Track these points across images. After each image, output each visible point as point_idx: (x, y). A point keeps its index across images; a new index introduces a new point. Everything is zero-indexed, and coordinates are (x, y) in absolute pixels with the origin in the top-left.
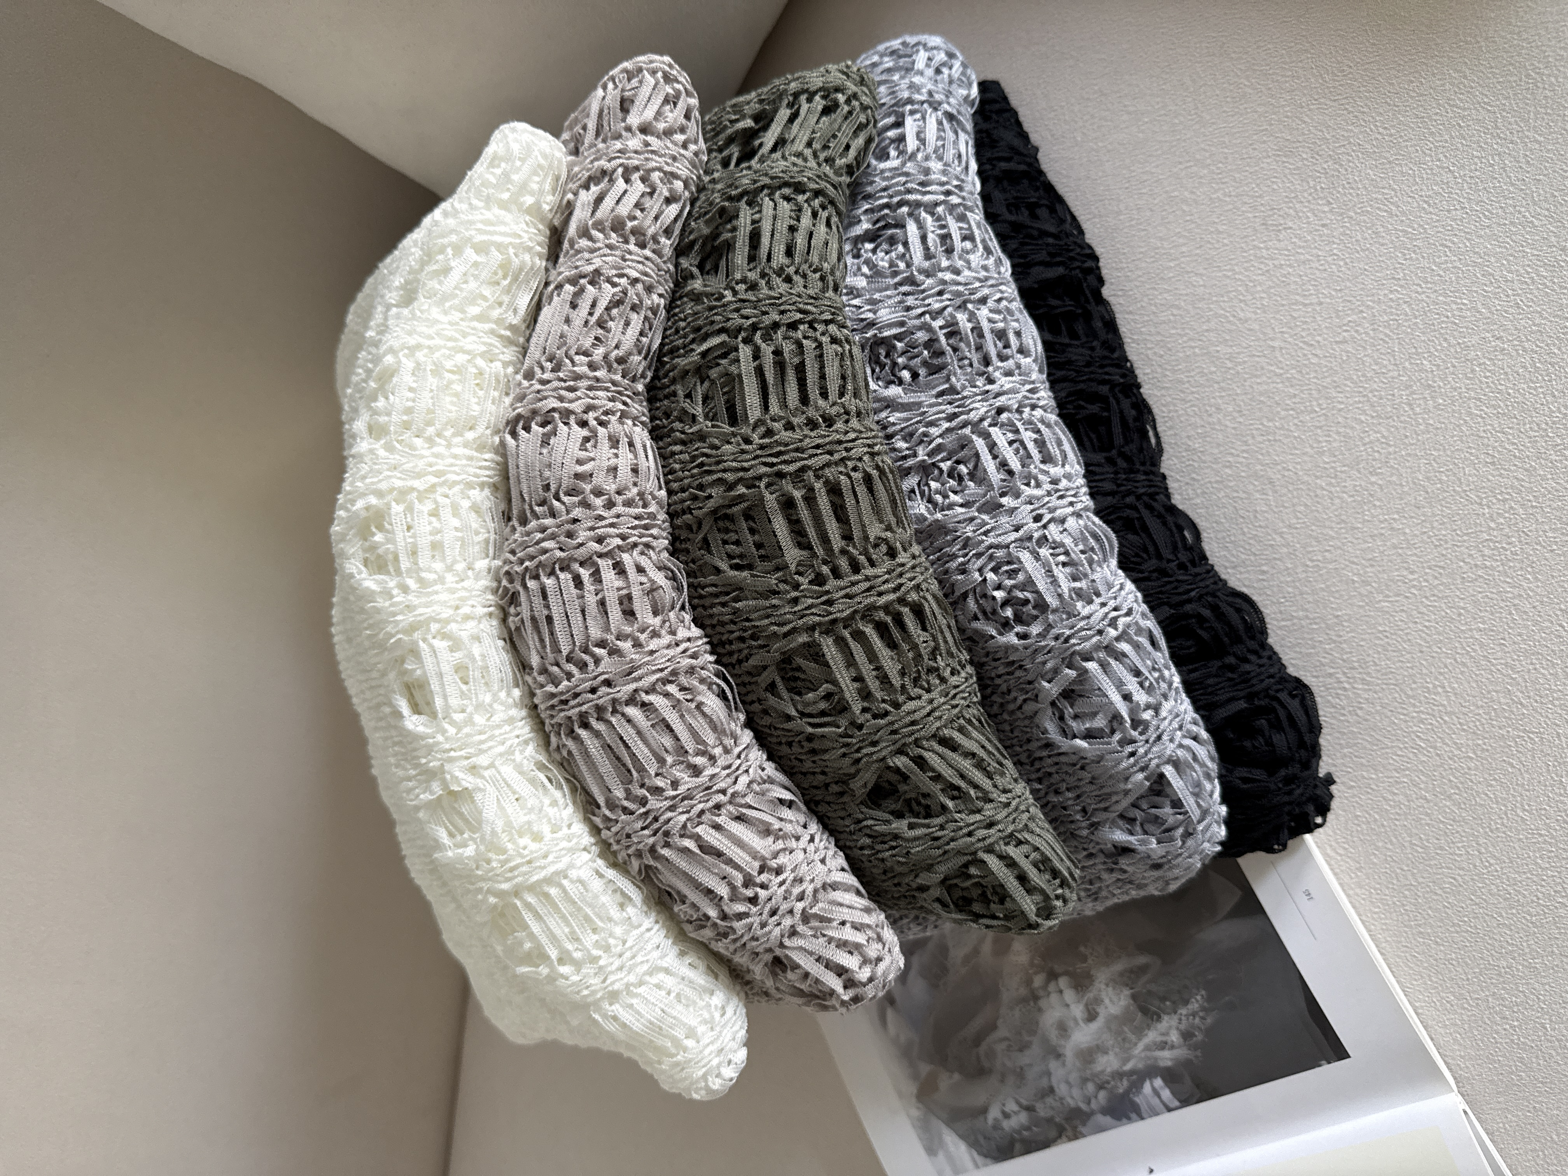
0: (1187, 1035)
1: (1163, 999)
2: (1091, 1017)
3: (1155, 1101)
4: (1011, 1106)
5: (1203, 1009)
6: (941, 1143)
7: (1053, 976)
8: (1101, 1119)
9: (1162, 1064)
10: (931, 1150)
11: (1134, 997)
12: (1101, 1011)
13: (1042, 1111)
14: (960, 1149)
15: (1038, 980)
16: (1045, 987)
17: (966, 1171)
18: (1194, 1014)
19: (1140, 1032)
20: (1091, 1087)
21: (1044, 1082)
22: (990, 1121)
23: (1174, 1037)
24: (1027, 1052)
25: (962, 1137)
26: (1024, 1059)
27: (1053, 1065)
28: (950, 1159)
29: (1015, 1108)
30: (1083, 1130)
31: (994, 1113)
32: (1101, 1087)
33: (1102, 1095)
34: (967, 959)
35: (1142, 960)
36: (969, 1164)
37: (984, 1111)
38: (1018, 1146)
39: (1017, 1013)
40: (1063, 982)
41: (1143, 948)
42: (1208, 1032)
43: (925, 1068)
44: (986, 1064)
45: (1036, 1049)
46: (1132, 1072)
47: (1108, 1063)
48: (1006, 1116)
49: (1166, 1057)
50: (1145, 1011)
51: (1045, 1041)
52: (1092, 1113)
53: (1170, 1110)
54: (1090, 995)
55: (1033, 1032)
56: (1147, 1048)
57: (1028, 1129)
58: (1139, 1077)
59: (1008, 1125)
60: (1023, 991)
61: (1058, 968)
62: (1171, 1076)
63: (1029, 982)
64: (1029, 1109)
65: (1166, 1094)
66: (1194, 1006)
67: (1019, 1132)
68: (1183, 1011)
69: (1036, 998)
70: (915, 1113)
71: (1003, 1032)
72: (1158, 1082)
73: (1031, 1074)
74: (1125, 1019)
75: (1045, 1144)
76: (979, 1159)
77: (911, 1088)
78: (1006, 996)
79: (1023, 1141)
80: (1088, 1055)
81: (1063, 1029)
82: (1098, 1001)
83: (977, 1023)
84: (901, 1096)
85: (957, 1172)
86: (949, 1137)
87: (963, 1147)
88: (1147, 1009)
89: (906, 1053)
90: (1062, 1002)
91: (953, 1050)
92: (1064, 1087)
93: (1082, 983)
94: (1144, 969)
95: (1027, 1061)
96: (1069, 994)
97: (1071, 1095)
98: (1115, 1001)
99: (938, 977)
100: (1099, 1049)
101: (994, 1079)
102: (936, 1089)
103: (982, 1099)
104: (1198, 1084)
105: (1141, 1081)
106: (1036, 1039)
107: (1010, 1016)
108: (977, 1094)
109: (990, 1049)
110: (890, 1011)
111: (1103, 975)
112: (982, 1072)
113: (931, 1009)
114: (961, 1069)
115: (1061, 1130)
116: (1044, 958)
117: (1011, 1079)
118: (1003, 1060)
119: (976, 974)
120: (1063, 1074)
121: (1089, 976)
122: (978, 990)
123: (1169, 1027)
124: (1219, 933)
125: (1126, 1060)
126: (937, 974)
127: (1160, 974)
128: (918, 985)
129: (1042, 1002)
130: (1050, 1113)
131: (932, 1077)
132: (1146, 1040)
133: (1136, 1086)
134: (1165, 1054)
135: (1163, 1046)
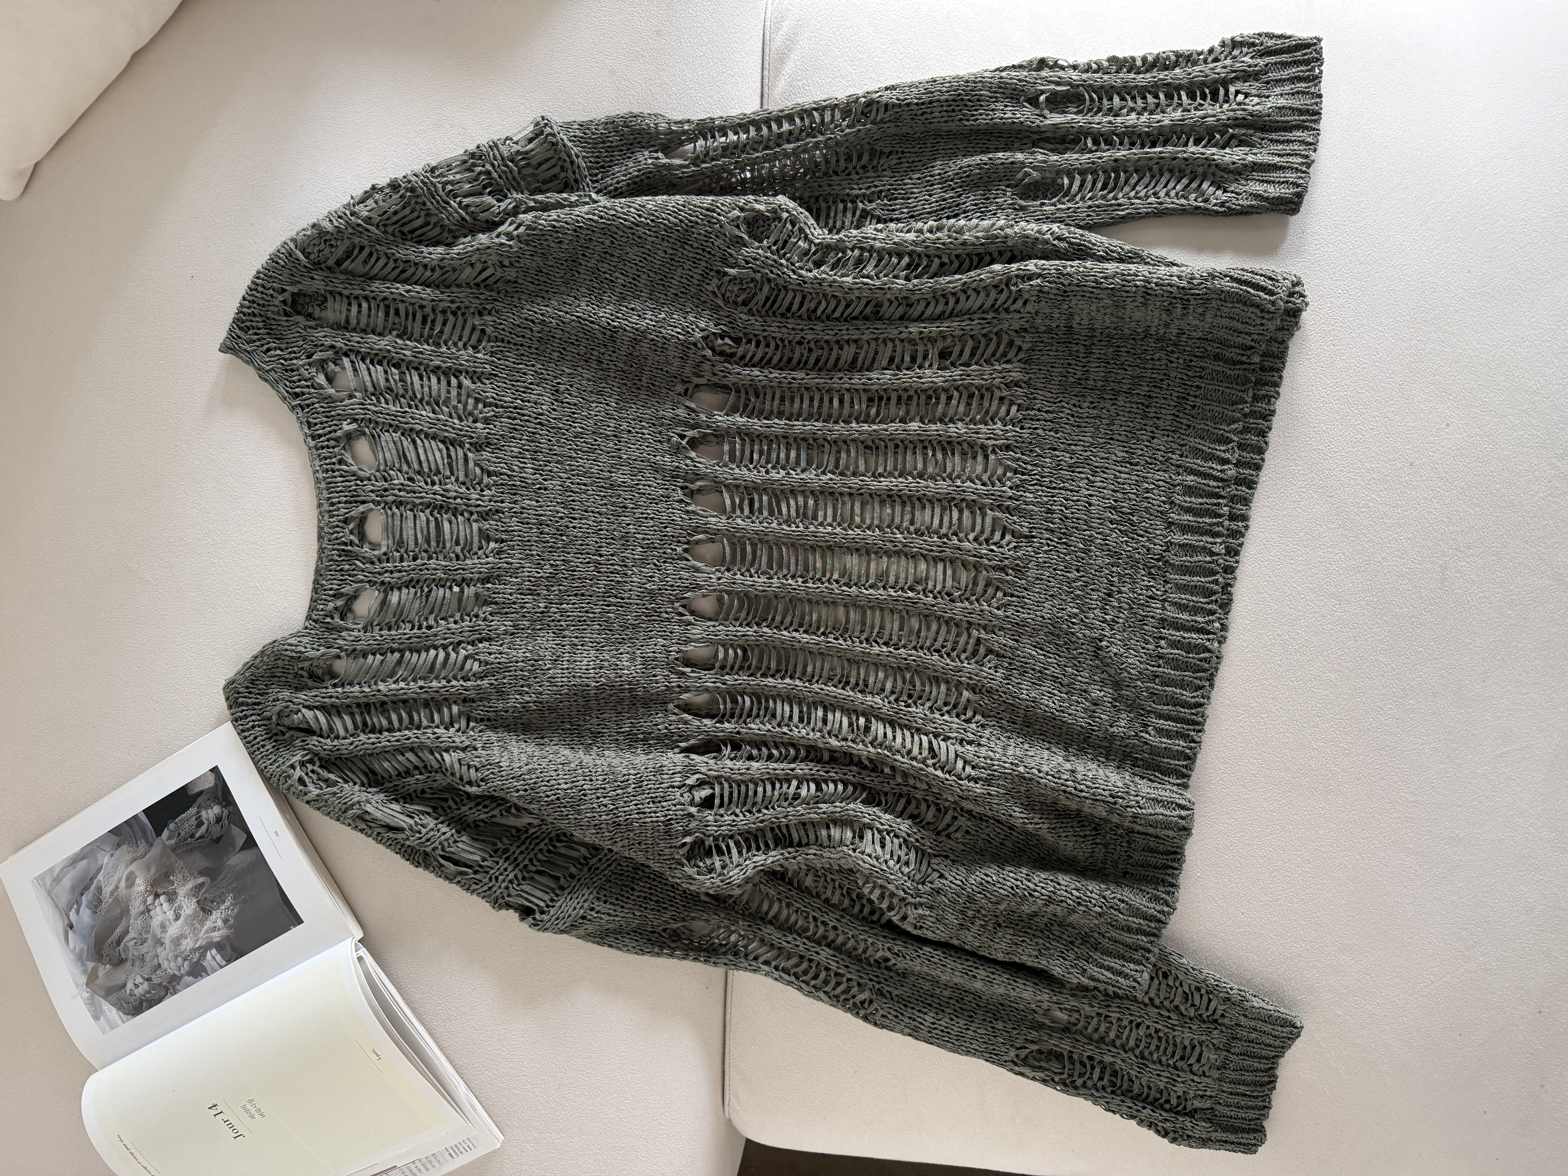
0: (225, 921)
1: (213, 901)
2: (177, 918)
3: (214, 963)
4: (139, 980)
5: (232, 904)
6: (102, 1012)
7: (157, 896)
8: (187, 979)
9: (215, 940)
10: (96, 1018)
11: (198, 902)
12: (182, 913)
13: (156, 980)
14: (111, 1011)
15: (150, 899)
16: (153, 904)
17: (117, 1026)
18: (228, 908)
19: (202, 922)
20: (180, 960)
21: (155, 962)
22: (128, 992)
23: (220, 923)
24: (145, 945)
25: (112, 1005)
26: (144, 949)
27: (159, 950)
28: (108, 1020)
29: (141, 980)
30: (179, 987)
31: (130, 986)
32: (185, 960)
33: (186, 963)
34: (112, 893)
35: (201, 880)
36: (119, 1022)
37: (124, 986)
38: (144, 1004)
39: (139, 921)
40: (162, 898)
41: (201, 873)
42: (235, 917)
43: (90, 965)
44: (124, 956)
46: (200, 948)
47: (188, 944)
48: (136, 986)
49: (217, 936)
50: (203, 910)
51: (154, 936)
52: (182, 976)
53: (221, 967)
54: (176, 905)
55: (148, 932)
56: (206, 932)
57: (149, 992)
58: (203, 950)
59: (138, 992)
60: (142, 908)
61: (160, 891)
62: (219, 947)
63: (145, 901)
64: (149, 980)
65: (218, 958)
66: (227, 903)
67: (144, 995)
68: (223, 907)
69: (149, 911)
70: (85, 995)
71: (132, 935)
72: (214, 951)
73: (148, 958)
74: (194, 916)
75: (160, 1000)
76: (124, 1017)
77: (83, 980)
78: (134, 912)
79: (147, 1001)
80: (177, 941)
81: (163, 927)
82: (180, 907)
83: (119, 930)
84: (77, 985)
85: (112, 1028)
86: (106, 1007)
87: (114, 1010)
88: (205, 909)
89: (80, 958)
90: (162, 911)
91: (106, 951)
92: (166, 963)
93: (172, 898)
94: (202, 885)
95: (146, 950)
96: (166, 906)
97: (170, 967)
98: (189, 906)
99: (96, 907)
100: (182, 936)
101: (128, 965)
102: (97, 977)
103: (123, 978)
104: (234, 949)
105: (205, 952)
106: (150, 936)
107: (135, 924)
108: (120, 975)
109: (125, 945)
110: (70, 933)
111: (182, 891)
112: (122, 961)
113: (93, 927)
114: (110, 962)
115: (167, 990)
116: (152, 886)
117: (137, 963)
118: (133, 952)
119: (117, 901)
120: (165, 955)
121: (175, 893)
122: (118, 911)
123: (216, 918)
124: (237, 860)
125: (196, 941)
126: (96, 905)
127: (210, 887)
128: (86, 914)
129: (152, 913)
130: (160, 980)
131: (95, 969)
132: (206, 927)
133: (203, 956)
134: (216, 934)
135: (214, 929)
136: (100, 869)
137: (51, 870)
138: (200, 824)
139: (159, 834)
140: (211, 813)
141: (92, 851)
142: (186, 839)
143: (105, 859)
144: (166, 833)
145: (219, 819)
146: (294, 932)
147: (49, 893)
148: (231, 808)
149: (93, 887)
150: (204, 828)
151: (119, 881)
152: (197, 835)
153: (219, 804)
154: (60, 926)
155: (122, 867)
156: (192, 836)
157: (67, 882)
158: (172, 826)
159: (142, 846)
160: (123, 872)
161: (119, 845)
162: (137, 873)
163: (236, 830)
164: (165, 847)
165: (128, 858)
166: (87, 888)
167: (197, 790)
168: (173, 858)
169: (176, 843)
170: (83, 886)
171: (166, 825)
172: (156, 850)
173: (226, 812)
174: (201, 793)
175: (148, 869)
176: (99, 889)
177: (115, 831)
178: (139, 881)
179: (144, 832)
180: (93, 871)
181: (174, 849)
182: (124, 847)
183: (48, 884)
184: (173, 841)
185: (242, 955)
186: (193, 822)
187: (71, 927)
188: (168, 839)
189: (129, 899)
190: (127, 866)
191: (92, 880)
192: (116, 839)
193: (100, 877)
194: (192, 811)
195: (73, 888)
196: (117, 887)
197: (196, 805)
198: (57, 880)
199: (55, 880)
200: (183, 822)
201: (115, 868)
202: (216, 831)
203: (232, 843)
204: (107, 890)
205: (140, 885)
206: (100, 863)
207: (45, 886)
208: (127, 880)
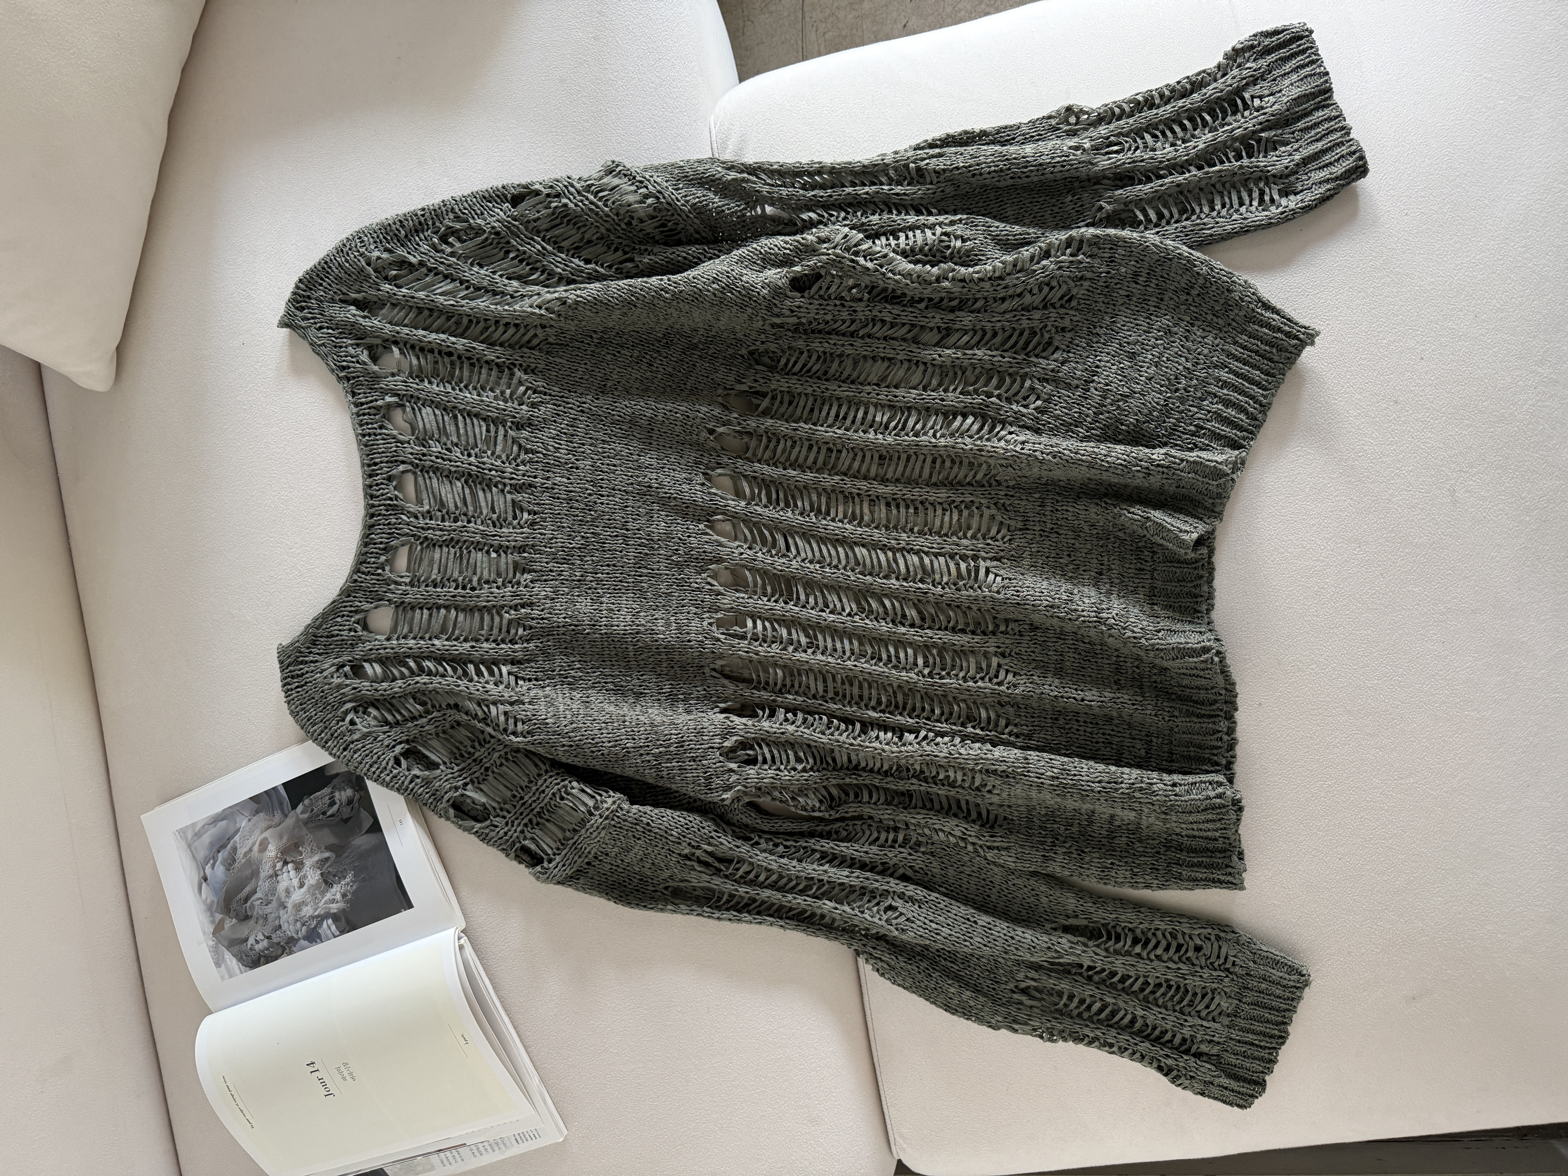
0: (344, 895)
1: (335, 876)
2: (301, 885)
3: (328, 932)
4: (260, 937)
5: (352, 881)
7: (286, 863)
8: (303, 943)
9: (332, 911)
10: (218, 964)
11: (322, 874)
12: (306, 881)
13: (275, 940)
14: (232, 961)
15: (279, 865)
19: (323, 894)
20: (299, 924)
21: (277, 922)
23: (338, 896)
26: (268, 909)
27: (282, 912)
28: (228, 969)
30: (294, 949)
31: (251, 941)
32: (303, 925)
34: (246, 854)
35: (327, 854)
36: (238, 972)
37: (246, 940)
38: (262, 959)
40: (290, 866)
41: (328, 848)
42: (354, 893)
43: (219, 916)
44: (249, 913)
45: (274, 904)
46: (318, 916)
47: (308, 911)
48: (257, 942)
49: (334, 908)
50: (326, 882)
51: (279, 899)
52: (299, 939)
53: (335, 937)
56: (326, 903)
57: (268, 949)
58: (321, 918)
59: (259, 947)
61: (289, 859)
62: (336, 918)
63: (274, 866)
64: (269, 938)
65: (333, 928)
66: (348, 880)
69: (277, 875)
70: (211, 943)
71: (259, 895)
72: (330, 921)
73: (271, 918)
74: (317, 886)
75: (276, 958)
77: (211, 929)
78: (263, 875)
81: (288, 892)
82: (305, 877)
83: (247, 889)
84: (204, 933)
85: (231, 977)
86: (228, 956)
87: (234, 961)
88: (327, 881)
89: (210, 909)
90: (288, 878)
91: (234, 905)
92: (286, 924)
93: (299, 866)
94: (327, 859)
95: (269, 910)
96: (292, 873)
97: (289, 929)
98: (313, 877)
99: (230, 865)
100: (303, 903)
101: (252, 922)
102: (223, 928)
103: (246, 933)
104: (348, 922)
105: (322, 920)
106: (275, 898)
107: (263, 886)
108: (243, 930)
109: (252, 904)
110: (204, 885)
111: (309, 862)
112: (247, 918)
113: (225, 883)
114: (237, 916)
115: (284, 949)
116: (282, 853)
117: (261, 921)
118: (258, 911)
119: (249, 862)
120: (286, 918)
121: (302, 863)
122: (248, 872)
123: (336, 891)
124: (362, 841)
125: (316, 910)
126: (230, 863)
127: (335, 862)
128: (220, 869)
129: (279, 878)
130: (279, 940)
131: (222, 921)
132: (326, 898)
133: (320, 924)
134: (334, 905)
135: (333, 901)
136: (237, 831)
137: (194, 825)
138: (332, 804)
139: (294, 807)
140: (344, 795)
141: (232, 814)
142: (318, 816)
143: (243, 823)
144: (300, 807)
145: (350, 802)
146: (405, 914)
147: (189, 846)
148: (362, 793)
149: (229, 847)
150: (336, 807)
151: (253, 845)
152: (329, 813)
153: (352, 787)
154: (196, 878)
155: (257, 832)
156: (324, 813)
157: (206, 839)
158: (307, 802)
159: (278, 816)
160: (257, 837)
161: (257, 812)
162: (271, 840)
163: (364, 814)
164: (298, 820)
165: (264, 825)
166: (223, 846)
167: (334, 772)
168: (305, 831)
169: (309, 818)
170: (221, 844)
171: (301, 800)
172: (290, 821)
173: (357, 796)
174: (337, 775)
175: (281, 837)
176: (235, 849)
177: (255, 799)
178: (270, 847)
179: (281, 804)
180: (231, 833)
181: (306, 823)
182: (262, 815)
183: (190, 837)
184: (306, 816)
185: (354, 928)
186: (326, 800)
187: (206, 879)
188: (302, 813)
189: (260, 862)
190: (262, 832)
191: (229, 839)
192: (255, 806)
193: (237, 838)
194: (327, 790)
195: (212, 844)
196: (251, 850)
197: (331, 785)
198: (198, 835)
199: (196, 834)
200: (317, 799)
201: (251, 832)
202: (346, 812)
203: (360, 826)
204: (241, 852)
205: (272, 851)
206: (238, 825)
207: (186, 838)
208: (260, 845)
